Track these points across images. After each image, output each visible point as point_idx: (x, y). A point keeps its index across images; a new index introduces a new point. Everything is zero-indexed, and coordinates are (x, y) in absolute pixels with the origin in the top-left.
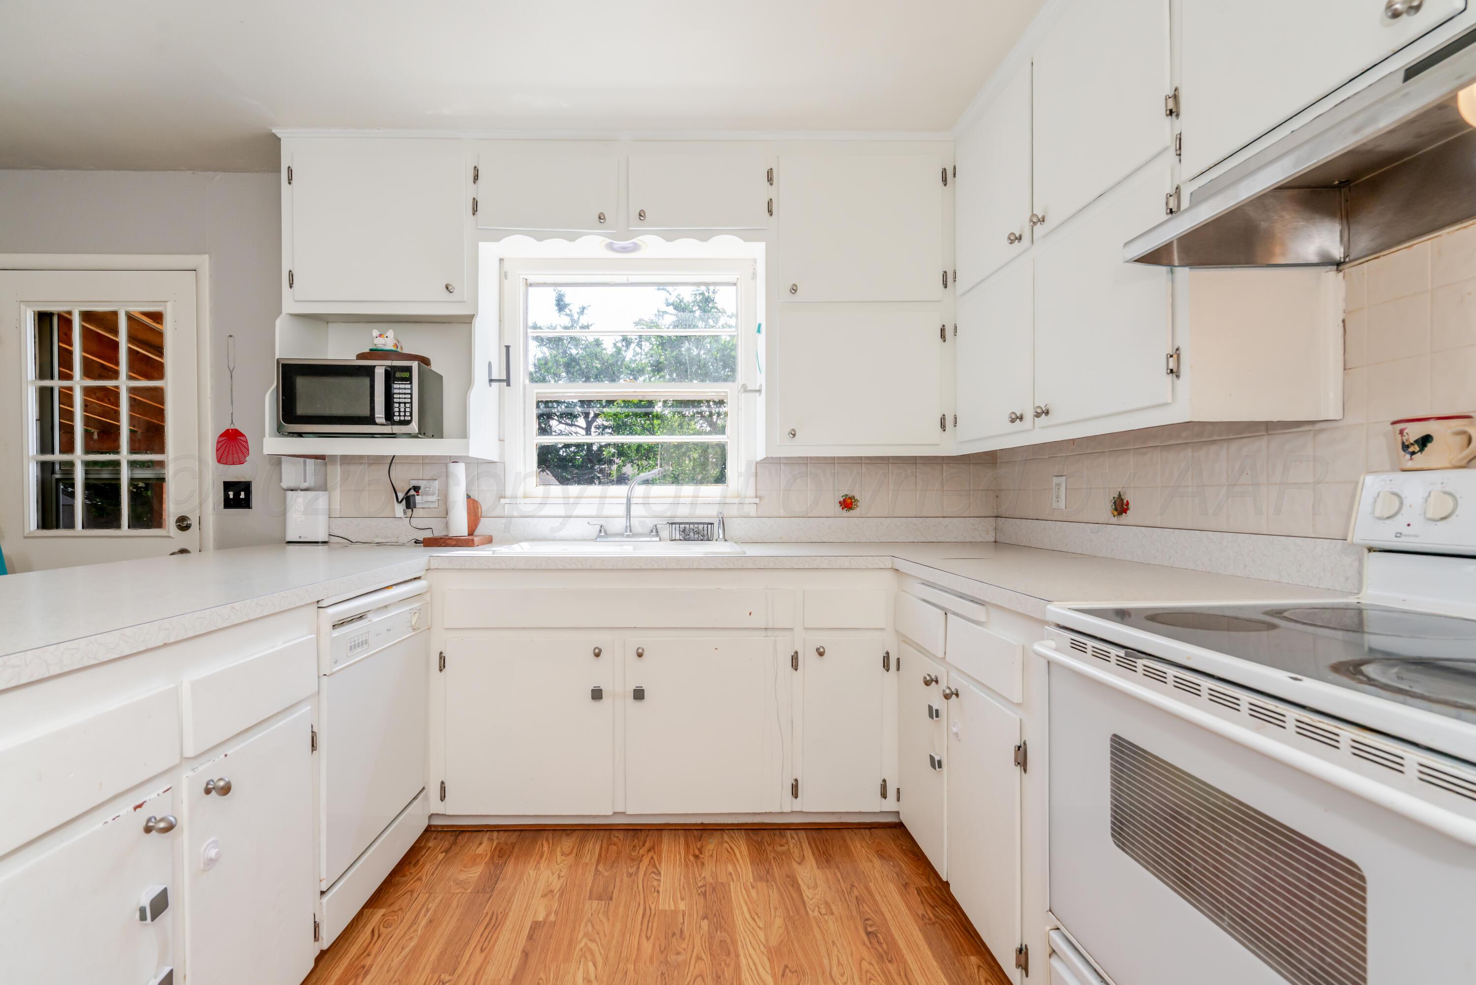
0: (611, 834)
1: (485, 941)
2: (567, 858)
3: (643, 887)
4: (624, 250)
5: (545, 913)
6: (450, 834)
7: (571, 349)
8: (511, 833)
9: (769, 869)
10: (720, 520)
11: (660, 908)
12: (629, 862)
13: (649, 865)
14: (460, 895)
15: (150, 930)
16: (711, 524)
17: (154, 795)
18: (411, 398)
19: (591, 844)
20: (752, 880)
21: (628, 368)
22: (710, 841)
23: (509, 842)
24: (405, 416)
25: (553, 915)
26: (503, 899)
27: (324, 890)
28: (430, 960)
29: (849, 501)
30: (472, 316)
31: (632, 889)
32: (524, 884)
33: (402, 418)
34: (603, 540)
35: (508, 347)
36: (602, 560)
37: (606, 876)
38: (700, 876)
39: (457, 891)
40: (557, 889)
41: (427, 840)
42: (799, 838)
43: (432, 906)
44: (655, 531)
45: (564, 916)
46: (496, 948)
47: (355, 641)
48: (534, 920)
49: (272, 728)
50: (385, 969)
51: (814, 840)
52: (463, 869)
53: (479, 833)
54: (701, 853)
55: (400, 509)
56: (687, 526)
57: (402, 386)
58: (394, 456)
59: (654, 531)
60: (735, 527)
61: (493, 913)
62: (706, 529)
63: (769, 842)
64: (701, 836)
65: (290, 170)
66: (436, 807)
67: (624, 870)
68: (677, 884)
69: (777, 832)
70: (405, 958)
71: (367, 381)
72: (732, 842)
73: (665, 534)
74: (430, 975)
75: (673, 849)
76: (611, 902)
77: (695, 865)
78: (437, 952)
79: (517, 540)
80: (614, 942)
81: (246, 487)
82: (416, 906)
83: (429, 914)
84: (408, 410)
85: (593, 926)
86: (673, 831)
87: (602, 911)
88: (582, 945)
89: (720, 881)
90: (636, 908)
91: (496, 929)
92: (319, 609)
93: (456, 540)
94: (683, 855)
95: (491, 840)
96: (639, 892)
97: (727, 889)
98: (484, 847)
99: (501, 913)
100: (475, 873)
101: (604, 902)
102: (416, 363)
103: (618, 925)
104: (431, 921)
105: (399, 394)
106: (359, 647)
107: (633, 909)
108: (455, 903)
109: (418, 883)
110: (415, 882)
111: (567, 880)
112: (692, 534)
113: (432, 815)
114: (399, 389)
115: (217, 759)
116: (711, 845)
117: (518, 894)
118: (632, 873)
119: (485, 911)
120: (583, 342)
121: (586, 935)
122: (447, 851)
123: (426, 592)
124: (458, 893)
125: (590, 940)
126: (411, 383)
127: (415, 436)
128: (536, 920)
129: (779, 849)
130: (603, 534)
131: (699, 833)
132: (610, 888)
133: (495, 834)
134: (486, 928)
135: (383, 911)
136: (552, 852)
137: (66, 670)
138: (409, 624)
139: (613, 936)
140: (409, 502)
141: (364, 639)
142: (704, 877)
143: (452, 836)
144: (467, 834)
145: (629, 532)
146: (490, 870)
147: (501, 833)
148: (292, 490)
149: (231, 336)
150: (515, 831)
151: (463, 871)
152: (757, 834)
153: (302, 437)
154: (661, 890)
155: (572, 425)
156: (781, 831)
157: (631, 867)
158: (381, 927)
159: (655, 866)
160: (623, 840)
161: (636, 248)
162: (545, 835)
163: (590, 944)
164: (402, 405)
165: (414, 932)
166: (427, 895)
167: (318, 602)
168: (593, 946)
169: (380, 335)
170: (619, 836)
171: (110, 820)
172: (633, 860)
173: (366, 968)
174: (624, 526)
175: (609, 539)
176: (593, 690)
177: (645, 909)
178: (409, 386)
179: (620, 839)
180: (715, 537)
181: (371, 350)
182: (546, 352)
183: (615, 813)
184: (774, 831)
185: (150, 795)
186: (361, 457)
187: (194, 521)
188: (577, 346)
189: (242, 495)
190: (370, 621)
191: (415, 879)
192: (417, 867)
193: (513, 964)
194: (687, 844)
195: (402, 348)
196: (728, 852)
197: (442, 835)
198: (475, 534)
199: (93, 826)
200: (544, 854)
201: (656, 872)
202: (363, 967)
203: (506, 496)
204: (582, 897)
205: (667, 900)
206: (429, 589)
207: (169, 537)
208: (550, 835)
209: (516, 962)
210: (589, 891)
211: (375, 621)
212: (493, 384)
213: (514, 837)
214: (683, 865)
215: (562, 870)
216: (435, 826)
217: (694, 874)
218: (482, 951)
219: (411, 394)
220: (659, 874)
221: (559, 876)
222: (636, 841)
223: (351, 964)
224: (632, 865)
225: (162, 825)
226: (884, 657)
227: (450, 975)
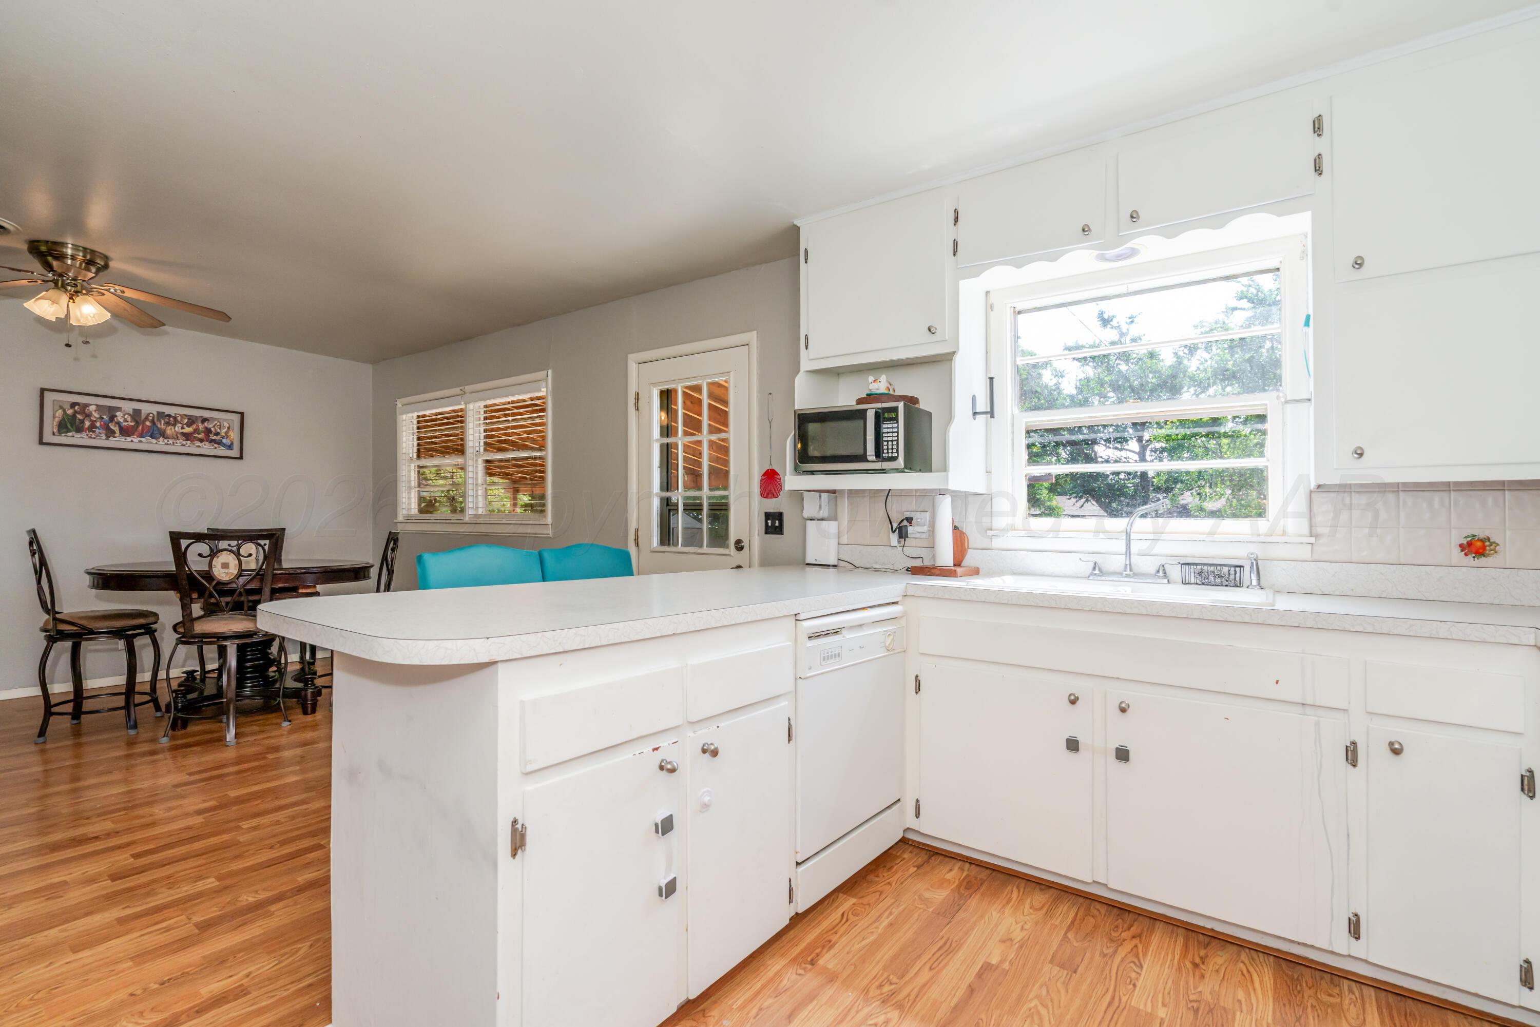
0: (1090, 905)
1: (936, 961)
2: (1035, 913)
3: (1117, 974)
4: (1119, 257)
5: (1000, 958)
6: (924, 852)
7: (1119, 364)
8: (984, 869)
9: (1301, 1017)
10: (1252, 563)
11: (1132, 1004)
12: (1105, 941)
13: (1130, 953)
14: (922, 910)
15: (661, 844)
16: (1240, 567)
17: (666, 744)
18: (898, 436)
19: (1066, 908)
20: (1270, 1020)
21: (1192, 378)
22: (1220, 953)
23: (980, 876)
24: (892, 453)
25: (1007, 963)
26: (961, 929)
27: (799, 861)
28: (884, 958)
29: (1479, 544)
30: (954, 353)
31: (1102, 971)
32: (985, 922)
33: (890, 455)
34: (1096, 578)
35: (991, 379)
36: (1078, 599)
37: (1075, 947)
38: (1195, 988)
39: (920, 906)
40: (1018, 939)
41: (903, 851)
42: (1362, 996)
43: (896, 912)
44: (1163, 573)
45: (1018, 969)
46: (944, 972)
47: (828, 653)
48: (987, 960)
49: (754, 714)
50: (847, 950)
51: (1389, 1007)
52: (931, 889)
53: (951, 859)
54: (1203, 963)
55: (894, 538)
56: (1206, 568)
57: (890, 426)
58: (890, 490)
59: (1161, 571)
60: (1275, 573)
61: (949, 939)
62: (1232, 572)
63: (1310, 984)
64: (1208, 945)
65: (806, 251)
66: (912, 822)
67: (1098, 947)
68: (1161, 986)
69: (1327, 977)
70: (864, 948)
71: (862, 422)
72: (1252, 965)
73: (1175, 572)
74: (881, 971)
75: (1166, 945)
76: (1074, 975)
77: (1191, 974)
78: (890, 954)
79: (1000, 573)
80: (1068, 1017)
81: (779, 516)
82: (882, 906)
83: (891, 917)
84: (895, 447)
85: (1048, 991)
86: (1171, 927)
87: (1062, 979)
88: (1032, 1005)
89: (1222, 1004)
90: (1103, 992)
91: (948, 955)
92: (798, 622)
93: (940, 569)
94: (1177, 957)
95: (962, 869)
96: (1110, 977)
97: (1230, 1017)
98: (953, 874)
99: (956, 941)
100: (940, 895)
101: (1066, 972)
102: (902, 403)
103: (1077, 1002)
104: (891, 924)
105: (888, 433)
106: (831, 658)
107: (1099, 992)
108: (916, 915)
109: (887, 887)
110: (885, 884)
111: (1030, 936)
112: (1211, 578)
113: (908, 829)
114: (888, 428)
115: (711, 728)
116: (1219, 959)
117: (976, 930)
118: (1107, 954)
119: (941, 934)
120: (1134, 356)
121: (1038, 997)
122: (919, 867)
123: (902, 617)
124: (920, 908)
125: (1042, 1004)
126: (897, 422)
127: (902, 472)
128: (989, 961)
129: (1325, 998)
130: (1097, 571)
131: (1207, 940)
132: (1078, 960)
133: (967, 865)
134: (939, 950)
135: (853, 900)
136: (1021, 901)
137: (611, 642)
138: (883, 645)
139: (1069, 1010)
140: (902, 533)
141: (837, 652)
142: (1201, 992)
143: (926, 854)
144: (941, 858)
145: (1130, 572)
146: (954, 898)
147: (973, 866)
148: (811, 520)
149: (770, 394)
150: (987, 868)
151: (928, 889)
152: (1293, 968)
153: (813, 474)
154: (1139, 985)
155: (1121, 450)
156: (1333, 976)
157: (1107, 947)
158: (850, 913)
159: (1137, 956)
160: (1104, 916)
161: (1133, 252)
162: (1017, 883)
163: (1040, 1008)
164: (890, 443)
165: (875, 928)
166: (893, 900)
167: (796, 615)
168: (1043, 1012)
169: (875, 381)
170: (1101, 910)
171: (637, 753)
172: (1112, 940)
173: (831, 943)
174: (1124, 565)
175: (1103, 578)
176: (1068, 740)
177: (1113, 998)
178: (895, 425)
179: (1100, 913)
180: (1246, 582)
181: (867, 395)
182: (1090, 371)
183: (1094, 882)
184: (1322, 973)
185: (665, 742)
186: (863, 491)
187: (746, 544)
188: (1127, 361)
189: (777, 524)
190: (844, 637)
191: (885, 882)
192: (890, 873)
193: (957, 994)
194: (1186, 947)
195: (894, 390)
196: (1243, 975)
197: (918, 851)
198: (962, 565)
199: (625, 756)
200: (1011, 900)
201: (1138, 963)
202: (830, 941)
203: (993, 528)
204: (1042, 958)
205: (1145, 997)
206: (904, 615)
207: (730, 555)
208: (1023, 883)
209: (960, 994)
210: (1051, 954)
211: (848, 637)
212: (978, 417)
213: (984, 874)
214: (1174, 968)
215: (1027, 923)
216: (909, 840)
217: (1187, 983)
218: (931, 969)
219: (898, 432)
220: (1141, 967)
221: (1022, 928)
222: (1120, 921)
223: (821, 935)
224: (1108, 945)
225: (669, 766)
226: (1522, 776)
227: (898, 978)
